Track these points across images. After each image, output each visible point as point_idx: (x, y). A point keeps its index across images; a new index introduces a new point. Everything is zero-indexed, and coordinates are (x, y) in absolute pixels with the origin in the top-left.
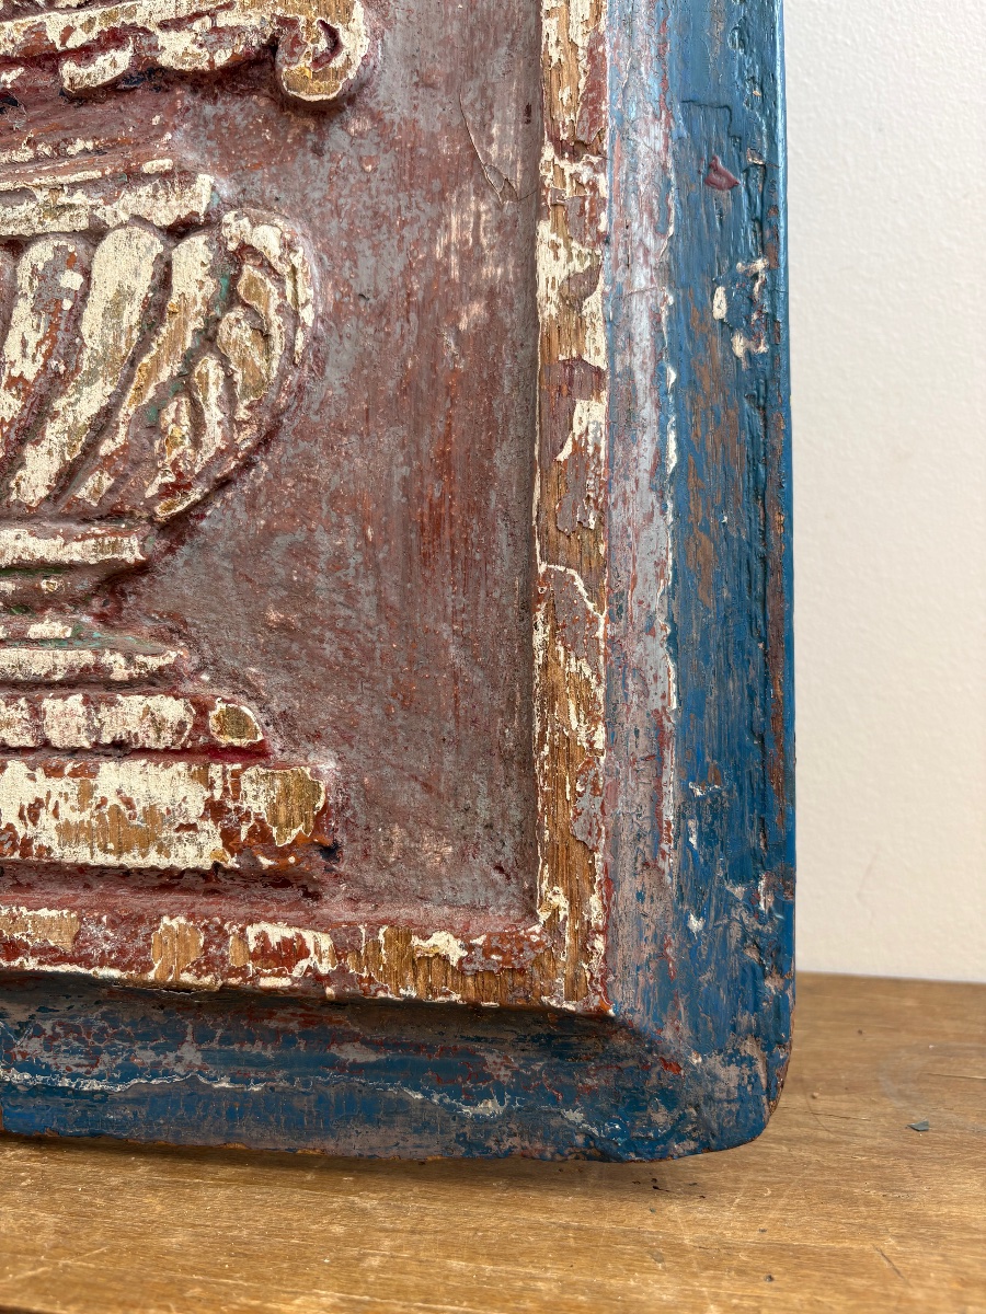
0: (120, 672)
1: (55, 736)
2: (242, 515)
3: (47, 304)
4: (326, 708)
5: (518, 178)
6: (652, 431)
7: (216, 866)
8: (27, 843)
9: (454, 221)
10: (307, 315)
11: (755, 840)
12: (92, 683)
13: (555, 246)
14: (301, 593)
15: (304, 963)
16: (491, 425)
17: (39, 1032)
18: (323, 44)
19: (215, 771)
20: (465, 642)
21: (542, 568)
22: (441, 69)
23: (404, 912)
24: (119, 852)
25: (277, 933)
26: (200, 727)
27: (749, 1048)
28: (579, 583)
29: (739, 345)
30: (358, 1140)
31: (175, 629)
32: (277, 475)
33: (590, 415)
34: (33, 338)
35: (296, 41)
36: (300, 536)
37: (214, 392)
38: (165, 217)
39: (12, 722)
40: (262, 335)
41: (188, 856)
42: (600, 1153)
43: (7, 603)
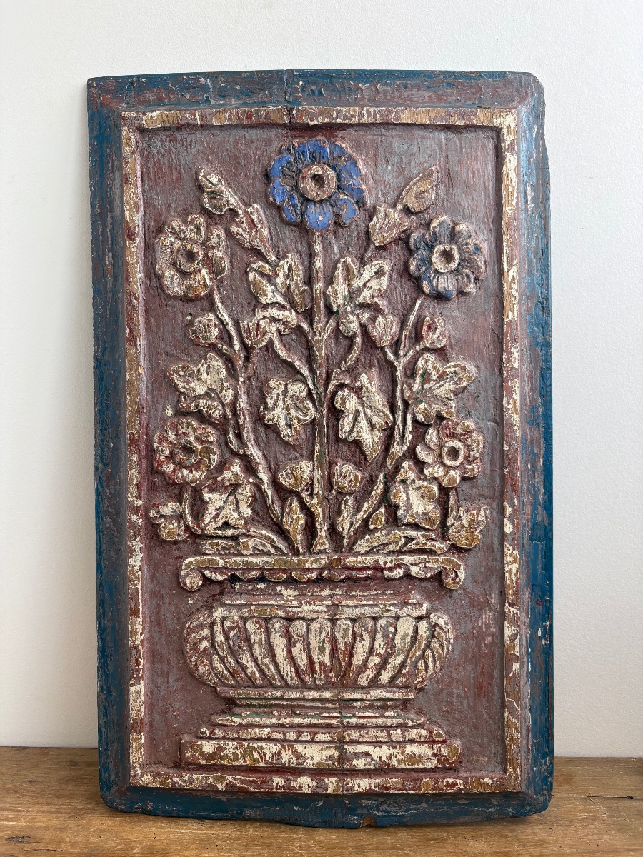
0: (410, 724)
1: (394, 739)
2: (435, 685)
3: (385, 635)
4: (457, 729)
5: (499, 609)
6: (526, 664)
7: (436, 767)
8: (389, 764)
9: (484, 617)
10: (452, 641)
11: (546, 750)
12: (404, 727)
13: (508, 627)
14: (450, 703)
15: (457, 787)
16: (493, 665)
17: (386, 803)
18: (454, 575)
19: (435, 746)
20: (488, 714)
21: (506, 699)
22: (480, 579)
23: (478, 774)
24: (412, 765)
25: (451, 781)
26: (431, 736)
27: (545, 793)
28: (514, 703)
29: (543, 642)
30: (462, 819)
31: (420, 712)
32: (443, 676)
33: (516, 666)
34: (382, 644)
35: (447, 574)
36: (449, 690)
37: (430, 659)
38: (415, 615)
39: (382, 736)
40: (441, 646)
41: (429, 765)
42: (515, 816)
43: (378, 708)
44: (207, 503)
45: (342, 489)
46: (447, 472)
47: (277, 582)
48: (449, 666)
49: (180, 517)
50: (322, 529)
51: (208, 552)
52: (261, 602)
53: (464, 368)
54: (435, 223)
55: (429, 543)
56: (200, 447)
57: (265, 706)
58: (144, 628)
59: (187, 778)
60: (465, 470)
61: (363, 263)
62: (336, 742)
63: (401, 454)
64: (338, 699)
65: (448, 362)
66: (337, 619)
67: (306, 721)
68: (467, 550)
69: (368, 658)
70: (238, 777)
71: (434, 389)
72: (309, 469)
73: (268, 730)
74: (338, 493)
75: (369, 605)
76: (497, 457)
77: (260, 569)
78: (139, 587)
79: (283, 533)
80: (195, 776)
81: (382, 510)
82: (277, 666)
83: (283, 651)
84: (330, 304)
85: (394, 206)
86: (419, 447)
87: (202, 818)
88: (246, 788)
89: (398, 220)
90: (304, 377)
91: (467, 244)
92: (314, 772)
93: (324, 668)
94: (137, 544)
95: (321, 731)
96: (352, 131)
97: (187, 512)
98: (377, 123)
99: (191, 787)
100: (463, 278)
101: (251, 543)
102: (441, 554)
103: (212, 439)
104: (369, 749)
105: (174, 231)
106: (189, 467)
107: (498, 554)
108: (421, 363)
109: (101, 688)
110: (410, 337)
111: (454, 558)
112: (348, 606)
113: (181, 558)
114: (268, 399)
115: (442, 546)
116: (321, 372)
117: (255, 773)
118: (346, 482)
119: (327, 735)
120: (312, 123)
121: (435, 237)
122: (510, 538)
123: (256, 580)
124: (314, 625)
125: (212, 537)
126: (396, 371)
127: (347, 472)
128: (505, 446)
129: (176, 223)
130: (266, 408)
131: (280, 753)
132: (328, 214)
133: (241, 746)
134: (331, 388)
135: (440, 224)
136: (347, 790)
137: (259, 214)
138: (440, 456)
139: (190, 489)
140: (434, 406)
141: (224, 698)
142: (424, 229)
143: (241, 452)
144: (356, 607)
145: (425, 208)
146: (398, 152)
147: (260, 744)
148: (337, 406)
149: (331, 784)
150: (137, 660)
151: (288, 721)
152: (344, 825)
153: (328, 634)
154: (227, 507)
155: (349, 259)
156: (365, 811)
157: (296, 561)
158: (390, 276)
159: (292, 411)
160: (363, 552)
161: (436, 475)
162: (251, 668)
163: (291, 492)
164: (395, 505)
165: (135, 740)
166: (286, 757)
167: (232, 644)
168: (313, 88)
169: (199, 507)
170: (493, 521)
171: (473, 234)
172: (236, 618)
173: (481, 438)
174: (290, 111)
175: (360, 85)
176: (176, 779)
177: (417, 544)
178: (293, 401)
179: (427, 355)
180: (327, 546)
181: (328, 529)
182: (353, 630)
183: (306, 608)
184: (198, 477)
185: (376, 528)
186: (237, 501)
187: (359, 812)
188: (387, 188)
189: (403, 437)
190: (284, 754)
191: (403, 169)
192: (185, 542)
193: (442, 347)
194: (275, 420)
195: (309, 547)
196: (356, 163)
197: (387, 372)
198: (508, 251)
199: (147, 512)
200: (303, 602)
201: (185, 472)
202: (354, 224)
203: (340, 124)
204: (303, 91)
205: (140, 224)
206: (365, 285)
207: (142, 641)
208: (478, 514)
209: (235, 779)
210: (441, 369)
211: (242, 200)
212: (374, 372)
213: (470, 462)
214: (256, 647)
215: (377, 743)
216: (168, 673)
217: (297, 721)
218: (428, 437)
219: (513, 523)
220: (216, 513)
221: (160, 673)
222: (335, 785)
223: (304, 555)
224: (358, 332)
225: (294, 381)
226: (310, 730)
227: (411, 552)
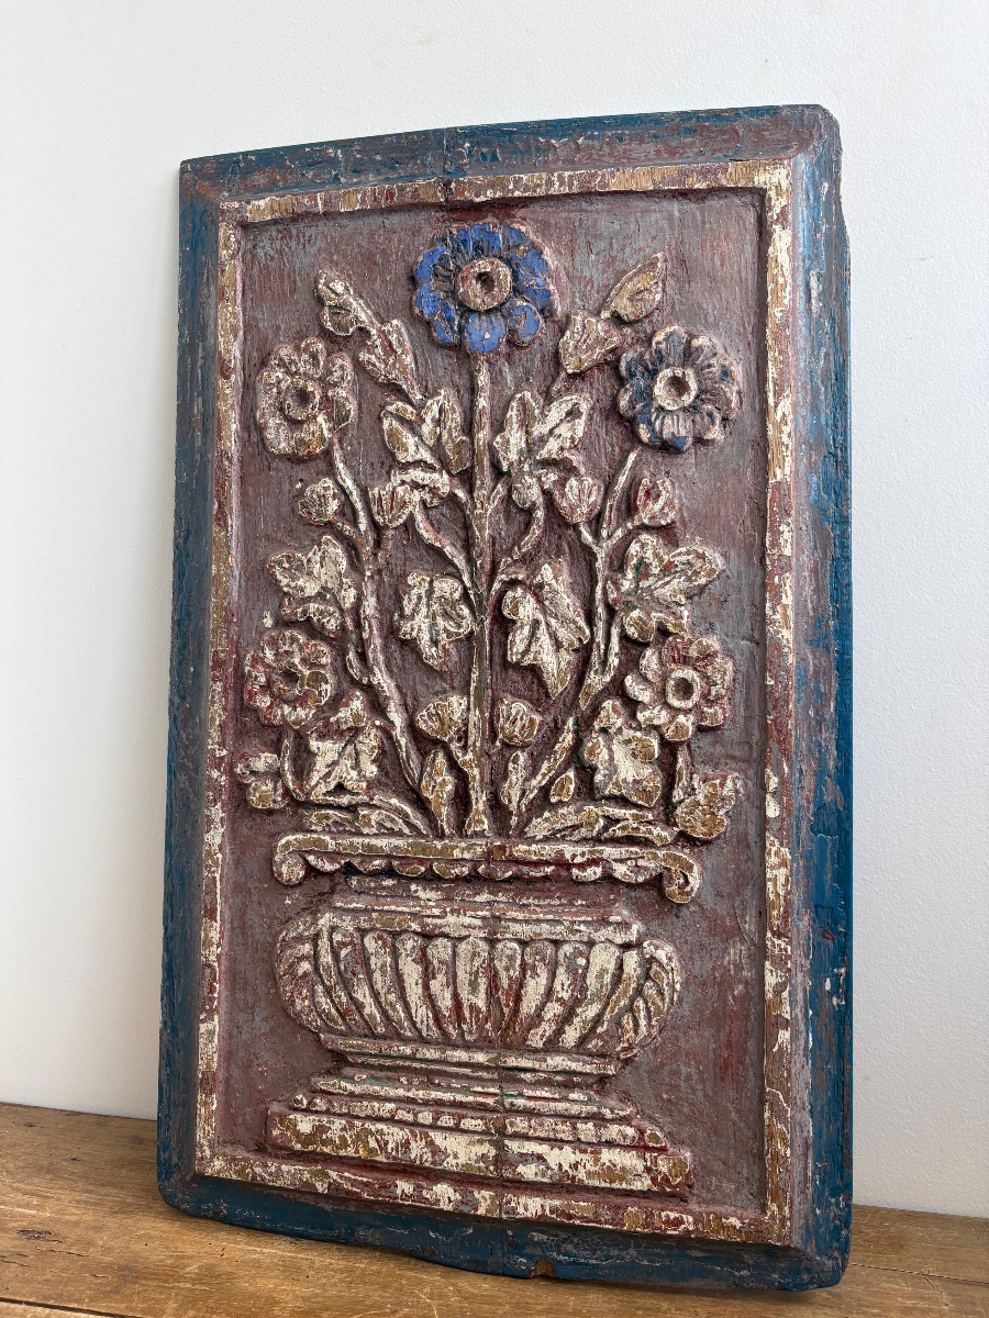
0: (608, 1113)
1: (582, 1137)
2: (651, 1056)
3: (572, 969)
4: (685, 1133)
5: (756, 939)
6: (804, 1034)
7: (649, 1190)
8: (574, 1177)
9: (732, 951)
10: (678, 987)
11: (839, 1182)
12: (599, 1119)
13: (772, 971)
14: (674, 1088)
15: (683, 1226)
16: (747, 1032)
17: (572, 1242)
18: (682, 881)
19: (648, 1155)
20: (737, 1112)
21: (768, 1089)
22: (725, 890)
23: (718, 1209)
24: (611, 1182)
25: (672, 1215)
26: (641, 1138)
27: (836, 1254)
28: (781, 1096)
29: (835, 1001)
30: (695, 1283)
31: (626, 1098)
32: (664, 1042)
33: (784, 1036)
34: (567, 983)
35: (671, 878)
36: (674, 1067)
37: (642, 1014)
38: (619, 941)
39: (564, 1130)
40: (661, 993)
41: (638, 1186)
42: (783, 1288)
43: (559, 1085)
44: (316, 755)
45: (511, 739)
46: (674, 717)
47: (412, 879)
48: (673, 1028)
49: (277, 775)
50: (480, 801)
51: (313, 828)
52: (386, 908)
53: (702, 557)
54: (660, 337)
55: (643, 829)
56: (307, 673)
57: (389, 1068)
58: (222, 937)
59: (273, 1169)
60: (702, 716)
61: (548, 398)
62: (492, 1134)
63: (601, 687)
64: (498, 1066)
65: (678, 546)
66: (498, 941)
67: (448, 1096)
68: (706, 843)
69: (544, 1005)
70: (347, 1174)
71: (656, 589)
72: (463, 707)
73: (391, 1106)
74: (506, 745)
75: (548, 921)
76: (755, 697)
77: (387, 856)
78: (217, 876)
79: (421, 804)
80: (284, 1167)
81: (571, 774)
82: (407, 1007)
83: (417, 984)
84: (499, 462)
85: (598, 314)
86: (629, 677)
87: (297, 1236)
88: (356, 1193)
89: (602, 334)
90: (458, 570)
91: (710, 366)
92: (458, 1178)
93: (477, 1016)
94: (217, 812)
95: (470, 1113)
96: (537, 207)
97: (286, 768)
98: (574, 194)
99: (279, 1183)
100: (703, 419)
101: (375, 817)
102: (663, 846)
103: (324, 660)
104: (542, 1149)
105: (282, 364)
106: (291, 702)
107: (756, 850)
108: (634, 548)
109: (164, 1023)
110: (618, 509)
111: (684, 854)
112: (515, 920)
113: (275, 836)
114: (405, 602)
115: (664, 834)
116: (484, 562)
117: (372, 1171)
118: (517, 730)
119: (479, 1121)
120: (478, 200)
121: (660, 358)
122: (775, 827)
123: (380, 874)
124: (463, 947)
125: (320, 806)
126: (597, 560)
127: (518, 712)
128: (769, 679)
129: (285, 352)
130: (402, 616)
131: (408, 1142)
132: (498, 330)
133: (352, 1126)
134: (497, 586)
135: (668, 338)
136: (507, 1213)
137: (400, 334)
138: (663, 693)
139: (292, 735)
140: (654, 614)
141: (331, 1051)
142: (642, 346)
143: (365, 681)
144: (527, 922)
145: (644, 313)
146: (606, 234)
147: (380, 1126)
148: (506, 612)
149: (484, 1200)
150: (211, 984)
151: (421, 1093)
152: (506, 1271)
153: (484, 962)
154: (342, 761)
155: (528, 395)
156: (538, 1251)
157: (439, 847)
158: (590, 417)
159: (439, 620)
160: (539, 837)
161: (656, 722)
162: (370, 1008)
163: (436, 742)
164: (590, 767)
165: (205, 1104)
166: (417, 1150)
167: (342, 968)
168: (484, 150)
169: (303, 761)
170: (748, 798)
171: (720, 350)
172: (351, 929)
173: (730, 666)
174: (447, 184)
175: (553, 141)
176: (258, 1170)
177: (624, 828)
178: (441, 605)
179: (644, 537)
180: (486, 827)
181: (488, 800)
182: (523, 960)
183: (451, 919)
184: (304, 717)
185: (560, 801)
186: (357, 754)
187: (529, 1251)
188: (589, 288)
189: (604, 662)
190: (413, 1145)
191: (614, 259)
192: (282, 811)
193: (668, 524)
194: (414, 634)
195: (460, 827)
196: (541, 253)
197: (584, 563)
198: (775, 376)
199: (232, 766)
200: (448, 910)
201: (287, 709)
202: (537, 341)
203: (519, 198)
204: (470, 155)
205: (238, 354)
206: (551, 432)
207: (218, 956)
208: (722, 785)
209: (341, 1177)
210: (666, 558)
211: (377, 314)
212: (564, 563)
213: (711, 703)
214: (377, 976)
215: (556, 1142)
216: (253, 1008)
217: (435, 1094)
218: (644, 662)
219: (780, 802)
220: (327, 770)
221: (242, 1006)
222: (489, 1202)
223: (451, 837)
224: (540, 501)
225: (443, 575)
226: (453, 1111)
227: (615, 841)
